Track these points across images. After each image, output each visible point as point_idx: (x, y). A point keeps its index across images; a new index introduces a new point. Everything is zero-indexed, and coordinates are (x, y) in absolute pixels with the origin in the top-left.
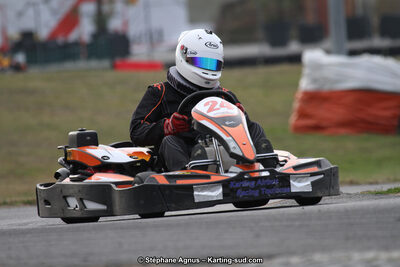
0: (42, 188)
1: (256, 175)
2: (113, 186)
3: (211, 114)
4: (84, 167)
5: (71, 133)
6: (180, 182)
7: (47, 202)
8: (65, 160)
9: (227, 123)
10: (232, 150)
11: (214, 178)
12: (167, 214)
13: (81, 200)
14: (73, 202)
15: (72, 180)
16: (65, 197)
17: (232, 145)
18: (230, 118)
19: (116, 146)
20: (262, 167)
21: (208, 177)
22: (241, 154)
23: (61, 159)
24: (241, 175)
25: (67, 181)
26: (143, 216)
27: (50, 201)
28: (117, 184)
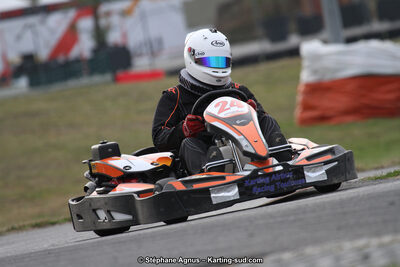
0: (74, 203)
1: (271, 170)
2: (135, 195)
3: (222, 115)
4: (109, 179)
5: (93, 147)
6: (196, 186)
7: (79, 217)
8: (91, 173)
9: (238, 122)
10: (245, 149)
11: (230, 178)
12: (190, 218)
13: (109, 212)
14: (102, 214)
15: (99, 193)
16: (94, 211)
17: (244, 143)
18: (240, 117)
19: (137, 155)
20: (275, 162)
21: (223, 178)
22: (253, 151)
23: (87, 172)
24: (255, 172)
25: (94, 194)
26: (169, 223)
27: (82, 216)
28: (139, 193)
